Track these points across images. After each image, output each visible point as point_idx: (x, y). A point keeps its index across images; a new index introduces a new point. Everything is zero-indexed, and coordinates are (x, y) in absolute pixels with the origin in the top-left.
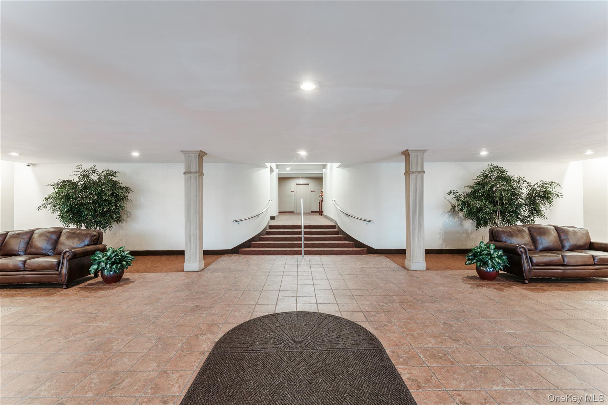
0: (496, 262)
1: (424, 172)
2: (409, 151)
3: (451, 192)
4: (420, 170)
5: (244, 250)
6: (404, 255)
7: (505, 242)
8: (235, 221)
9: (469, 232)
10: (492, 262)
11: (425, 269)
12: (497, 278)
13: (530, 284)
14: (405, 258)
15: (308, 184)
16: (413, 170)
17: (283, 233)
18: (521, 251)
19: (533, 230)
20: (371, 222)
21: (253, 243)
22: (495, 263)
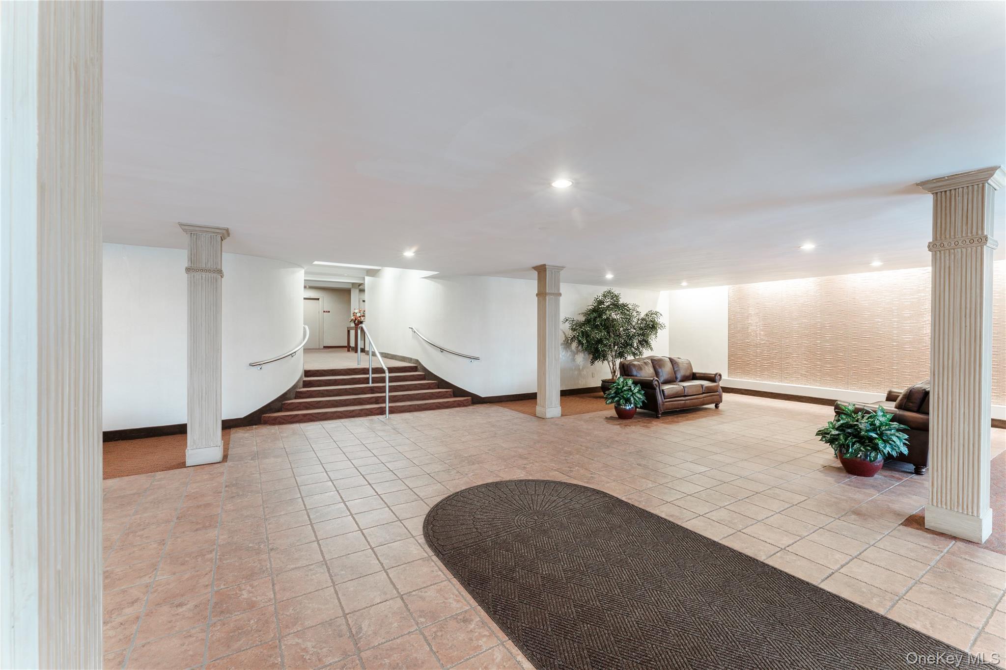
0: (638, 397)
1: (560, 295)
2: (547, 267)
3: (567, 320)
4: (556, 292)
5: (273, 416)
6: (534, 400)
7: (636, 376)
8: (251, 365)
9: (581, 368)
10: (634, 399)
11: (560, 415)
12: (635, 416)
13: (664, 418)
14: (536, 404)
15: (318, 299)
16: (549, 292)
17: (336, 383)
18: (656, 384)
19: (655, 363)
20: (477, 359)
21: (287, 403)
22: (637, 399)
